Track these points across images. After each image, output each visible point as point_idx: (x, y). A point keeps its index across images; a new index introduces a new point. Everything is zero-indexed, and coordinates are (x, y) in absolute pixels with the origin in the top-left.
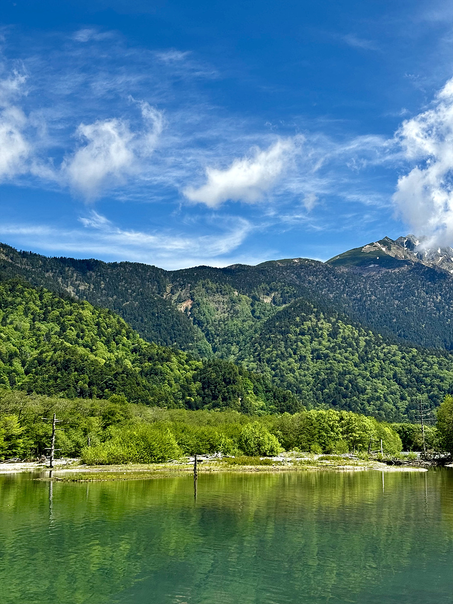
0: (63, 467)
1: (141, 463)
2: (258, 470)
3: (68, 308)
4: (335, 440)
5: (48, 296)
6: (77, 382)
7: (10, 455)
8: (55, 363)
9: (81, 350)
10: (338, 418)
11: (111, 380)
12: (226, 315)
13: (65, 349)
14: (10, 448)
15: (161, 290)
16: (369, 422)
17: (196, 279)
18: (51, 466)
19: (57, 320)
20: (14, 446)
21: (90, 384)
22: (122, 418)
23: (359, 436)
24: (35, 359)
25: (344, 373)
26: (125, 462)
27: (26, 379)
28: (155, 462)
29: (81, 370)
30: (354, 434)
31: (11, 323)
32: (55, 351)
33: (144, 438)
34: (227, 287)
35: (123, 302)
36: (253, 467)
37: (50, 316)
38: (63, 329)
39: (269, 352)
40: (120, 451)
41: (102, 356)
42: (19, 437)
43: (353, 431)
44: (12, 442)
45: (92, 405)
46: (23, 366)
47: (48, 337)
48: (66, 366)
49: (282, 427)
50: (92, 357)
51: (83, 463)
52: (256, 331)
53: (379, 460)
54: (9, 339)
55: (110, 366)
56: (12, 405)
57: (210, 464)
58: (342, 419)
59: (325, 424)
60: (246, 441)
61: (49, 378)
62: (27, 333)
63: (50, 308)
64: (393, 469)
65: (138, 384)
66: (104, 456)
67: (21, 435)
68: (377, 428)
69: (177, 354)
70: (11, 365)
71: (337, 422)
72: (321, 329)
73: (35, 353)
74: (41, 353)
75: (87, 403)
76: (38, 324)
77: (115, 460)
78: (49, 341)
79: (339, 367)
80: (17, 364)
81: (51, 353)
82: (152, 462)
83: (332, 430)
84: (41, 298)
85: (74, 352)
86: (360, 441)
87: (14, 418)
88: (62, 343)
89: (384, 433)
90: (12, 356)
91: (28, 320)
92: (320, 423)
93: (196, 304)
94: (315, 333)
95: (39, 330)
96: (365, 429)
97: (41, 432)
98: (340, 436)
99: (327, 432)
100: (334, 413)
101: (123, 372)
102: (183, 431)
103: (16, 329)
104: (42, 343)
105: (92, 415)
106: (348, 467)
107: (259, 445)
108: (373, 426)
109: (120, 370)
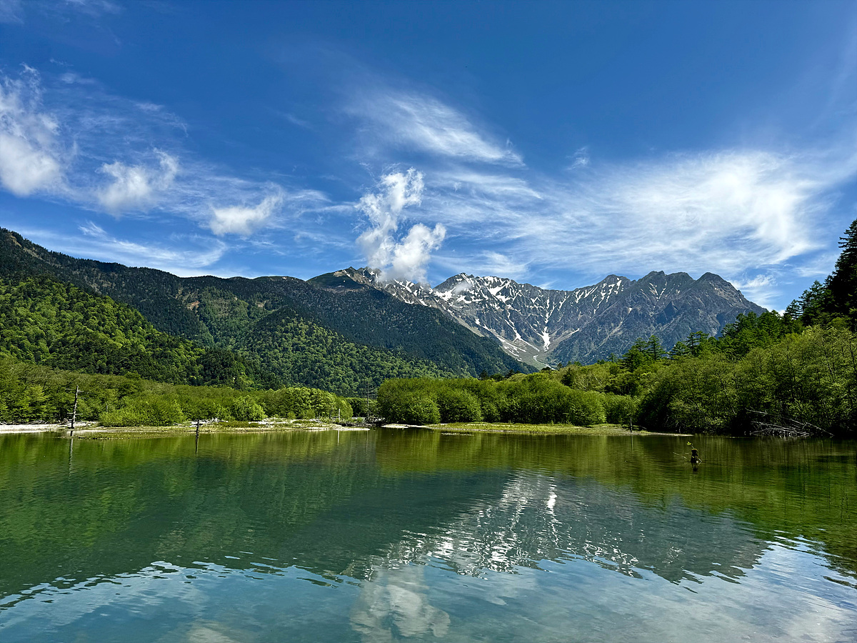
0: (83, 428)
1: (151, 425)
2: (247, 431)
3: (92, 301)
4: (305, 409)
5: (74, 290)
6: (96, 361)
7: (34, 418)
8: (78, 345)
9: (101, 335)
10: (309, 393)
11: (126, 360)
12: (227, 314)
13: (87, 334)
14: (34, 412)
15: (174, 292)
16: (331, 396)
17: (203, 286)
18: (72, 427)
19: (81, 310)
20: (39, 411)
21: (108, 363)
22: (136, 391)
23: (324, 407)
24: (59, 341)
25: (316, 361)
26: (137, 424)
27: (51, 357)
28: (163, 425)
29: (100, 351)
30: (320, 405)
31: (39, 310)
32: (78, 335)
33: (154, 407)
34: (229, 293)
35: (141, 299)
36: (243, 429)
37: (76, 306)
38: (87, 317)
39: (260, 344)
40: (134, 416)
41: (120, 341)
42: (43, 403)
43: (319, 403)
44: (37, 407)
45: (110, 380)
46: (48, 346)
47: (72, 323)
48: (87, 347)
49: (266, 400)
50: (111, 341)
51: (101, 425)
52: (250, 328)
53: (337, 423)
54: (36, 323)
55: (126, 349)
56: (38, 378)
57: (208, 427)
58: (312, 394)
59: (299, 398)
60: (238, 410)
61: (72, 356)
62: (54, 319)
63: (75, 300)
64: (346, 429)
65: (150, 365)
66: (119, 419)
67: (45, 402)
68: (336, 401)
69: (184, 342)
70: (37, 344)
71: (308, 396)
72: (300, 329)
73: (60, 336)
74: (65, 336)
75: (105, 378)
76: (63, 313)
77: (128, 423)
78: (73, 327)
79: (312, 357)
80: (43, 344)
81: (74, 337)
82: (160, 425)
83: (304, 402)
84: (68, 291)
85: (95, 337)
86: (323, 410)
87: (40, 388)
88: (85, 329)
89: (341, 404)
90: (38, 337)
91: (54, 308)
92: (296, 397)
93: (203, 305)
94: (296, 332)
95: (64, 317)
96: (328, 402)
97: (63, 400)
98: (310, 406)
99: (300, 403)
100: (306, 390)
101: (137, 355)
102: (187, 402)
103: (43, 315)
104: (67, 328)
105: (109, 388)
106: (315, 428)
107: (248, 413)
108: (333, 399)
109: (135, 353)
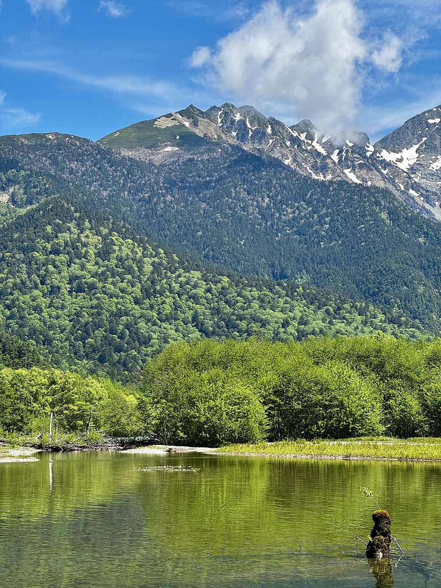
10: (46, 381)
23: (79, 410)
30: (71, 406)
58: (52, 382)
68: (114, 397)
71: (43, 387)
72: (85, 245)
92: (17, 390)
94: (75, 251)
100: (39, 373)
